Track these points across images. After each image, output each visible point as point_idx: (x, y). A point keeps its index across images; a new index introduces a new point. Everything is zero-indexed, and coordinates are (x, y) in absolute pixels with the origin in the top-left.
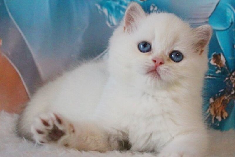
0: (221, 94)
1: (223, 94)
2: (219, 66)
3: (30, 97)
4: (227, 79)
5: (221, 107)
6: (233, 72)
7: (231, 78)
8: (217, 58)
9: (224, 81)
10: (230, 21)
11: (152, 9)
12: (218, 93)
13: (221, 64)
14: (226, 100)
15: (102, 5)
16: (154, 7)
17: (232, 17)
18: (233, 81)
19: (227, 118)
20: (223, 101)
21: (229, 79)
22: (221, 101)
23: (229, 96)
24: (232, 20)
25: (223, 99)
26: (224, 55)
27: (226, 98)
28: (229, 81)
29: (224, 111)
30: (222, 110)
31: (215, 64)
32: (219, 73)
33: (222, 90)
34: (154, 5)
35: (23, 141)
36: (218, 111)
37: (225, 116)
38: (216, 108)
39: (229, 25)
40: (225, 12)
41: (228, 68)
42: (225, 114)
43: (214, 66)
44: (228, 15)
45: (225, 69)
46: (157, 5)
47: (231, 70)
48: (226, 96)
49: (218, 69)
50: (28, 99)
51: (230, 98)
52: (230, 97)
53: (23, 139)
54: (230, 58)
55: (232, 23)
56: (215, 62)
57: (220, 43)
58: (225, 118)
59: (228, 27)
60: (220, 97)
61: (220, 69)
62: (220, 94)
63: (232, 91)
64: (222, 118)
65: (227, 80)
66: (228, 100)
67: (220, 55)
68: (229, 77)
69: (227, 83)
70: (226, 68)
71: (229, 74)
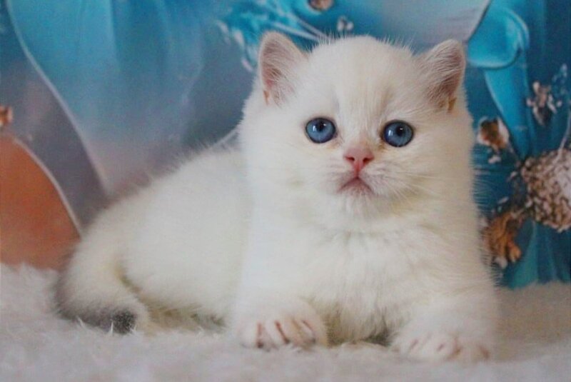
0: (503, 209)
1: (507, 207)
2: (495, 147)
3: (80, 231)
4: (514, 174)
5: (505, 238)
6: (527, 157)
7: (523, 171)
8: (489, 129)
9: (509, 180)
10: (515, 47)
11: (340, 27)
12: (496, 208)
13: (499, 142)
14: (516, 221)
15: (230, 23)
16: (345, 23)
17: (520, 38)
18: (527, 179)
19: (518, 260)
20: (509, 223)
21: (519, 175)
22: (504, 224)
23: (521, 211)
24: (518, 45)
25: (507, 218)
26: (505, 123)
27: (514, 215)
28: (519, 179)
29: (511, 245)
30: (507, 243)
31: (487, 143)
32: (497, 163)
33: (505, 200)
34: (344, 17)
35: (78, 326)
36: (500, 246)
37: (516, 257)
38: (494, 241)
39: (513, 54)
40: (502, 29)
41: (516, 150)
42: (515, 253)
43: (484, 147)
44: (509, 34)
45: (508, 153)
46: (350, 19)
47: (523, 155)
48: (515, 212)
49: (493, 153)
50: (76, 237)
51: (524, 217)
52: (523, 213)
53: (78, 322)
54: (519, 129)
55: (519, 52)
56: (487, 138)
57: (494, 96)
58: (513, 260)
59: (510, 60)
60: (500, 215)
61: (498, 153)
62: (500, 209)
63: (526, 201)
64: (509, 260)
65: (515, 178)
66: (520, 221)
67: (496, 122)
68: (519, 170)
69: (515, 184)
70: (512, 150)
71: (518, 164)
